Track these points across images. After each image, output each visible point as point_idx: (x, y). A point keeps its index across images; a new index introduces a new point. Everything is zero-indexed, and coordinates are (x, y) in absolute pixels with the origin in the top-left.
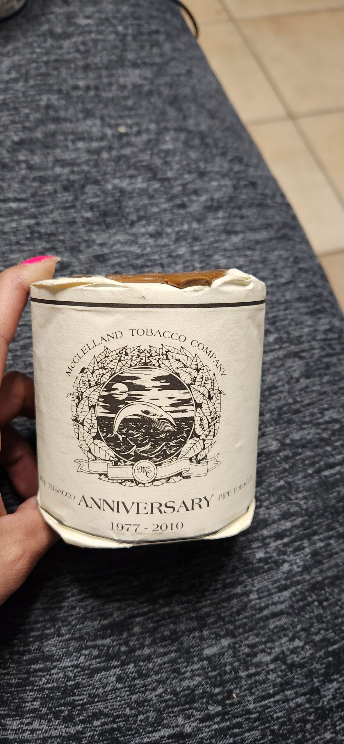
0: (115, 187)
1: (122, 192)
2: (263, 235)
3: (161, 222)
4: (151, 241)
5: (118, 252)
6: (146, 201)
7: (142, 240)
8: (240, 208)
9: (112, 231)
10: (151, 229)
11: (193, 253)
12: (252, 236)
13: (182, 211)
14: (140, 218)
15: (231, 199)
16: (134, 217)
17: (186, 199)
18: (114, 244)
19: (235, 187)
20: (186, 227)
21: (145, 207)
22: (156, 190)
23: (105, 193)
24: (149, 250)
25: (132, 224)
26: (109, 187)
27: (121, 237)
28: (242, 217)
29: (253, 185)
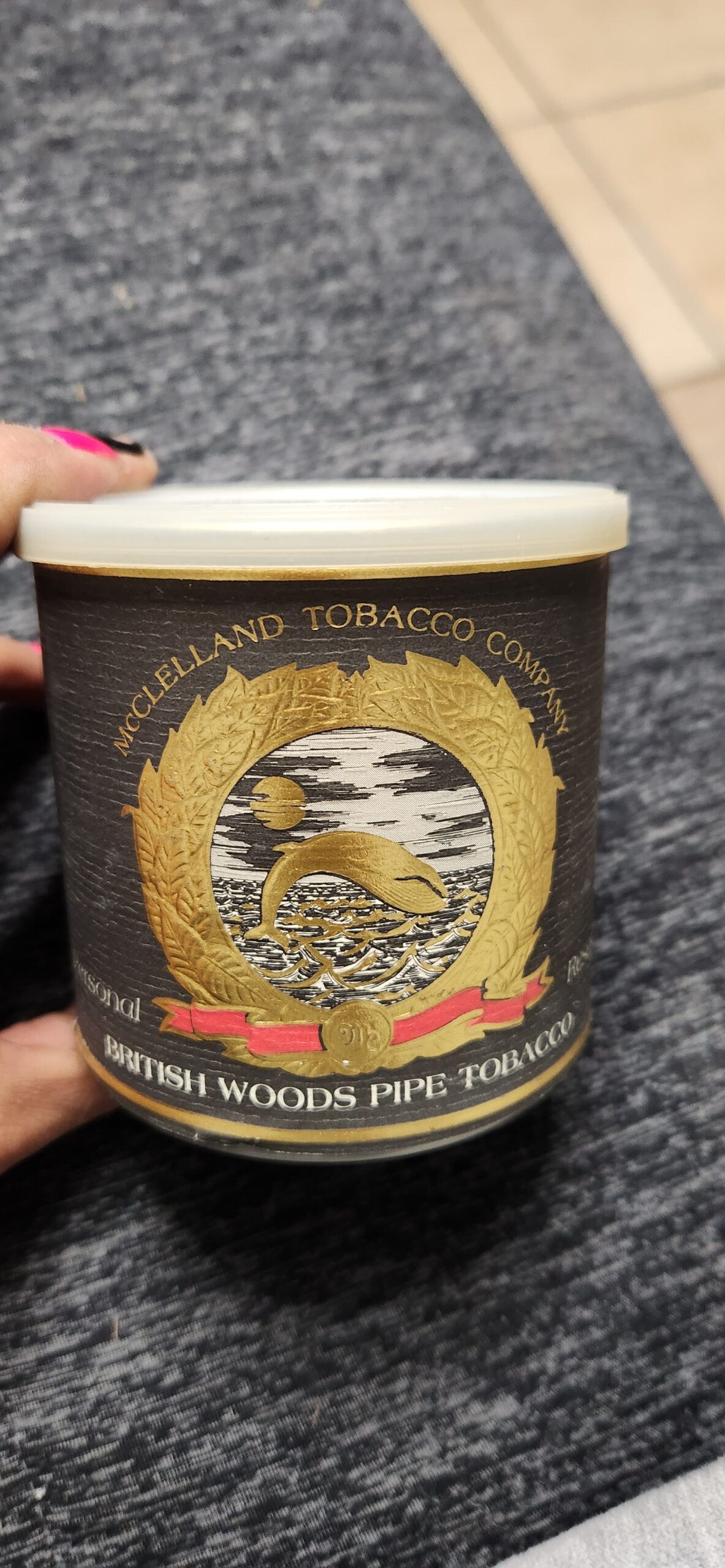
0: (88, 27)
1: (105, 33)
2: (418, 108)
3: (193, 80)
4: (171, 111)
5: (101, 133)
6: (155, 43)
7: (150, 109)
8: (367, 61)
9: (84, 97)
10: (171, 88)
11: (265, 129)
12: (392, 107)
13: (237, 61)
14: (144, 73)
15: (344, 46)
16: (129, 70)
17: (244, 42)
18: (89, 119)
19: (356, 25)
20: (246, 85)
21: (156, 54)
22: (178, 30)
23: (68, 37)
24: (165, 125)
25: (129, 82)
26: (75, 24)
27: (104, 105)
28: (372, 76)
29: (393, 27)
